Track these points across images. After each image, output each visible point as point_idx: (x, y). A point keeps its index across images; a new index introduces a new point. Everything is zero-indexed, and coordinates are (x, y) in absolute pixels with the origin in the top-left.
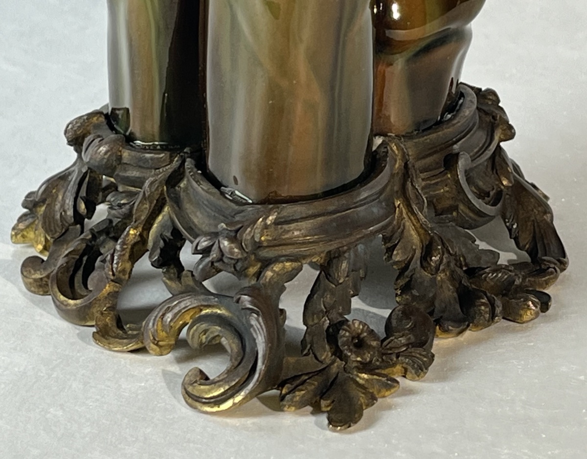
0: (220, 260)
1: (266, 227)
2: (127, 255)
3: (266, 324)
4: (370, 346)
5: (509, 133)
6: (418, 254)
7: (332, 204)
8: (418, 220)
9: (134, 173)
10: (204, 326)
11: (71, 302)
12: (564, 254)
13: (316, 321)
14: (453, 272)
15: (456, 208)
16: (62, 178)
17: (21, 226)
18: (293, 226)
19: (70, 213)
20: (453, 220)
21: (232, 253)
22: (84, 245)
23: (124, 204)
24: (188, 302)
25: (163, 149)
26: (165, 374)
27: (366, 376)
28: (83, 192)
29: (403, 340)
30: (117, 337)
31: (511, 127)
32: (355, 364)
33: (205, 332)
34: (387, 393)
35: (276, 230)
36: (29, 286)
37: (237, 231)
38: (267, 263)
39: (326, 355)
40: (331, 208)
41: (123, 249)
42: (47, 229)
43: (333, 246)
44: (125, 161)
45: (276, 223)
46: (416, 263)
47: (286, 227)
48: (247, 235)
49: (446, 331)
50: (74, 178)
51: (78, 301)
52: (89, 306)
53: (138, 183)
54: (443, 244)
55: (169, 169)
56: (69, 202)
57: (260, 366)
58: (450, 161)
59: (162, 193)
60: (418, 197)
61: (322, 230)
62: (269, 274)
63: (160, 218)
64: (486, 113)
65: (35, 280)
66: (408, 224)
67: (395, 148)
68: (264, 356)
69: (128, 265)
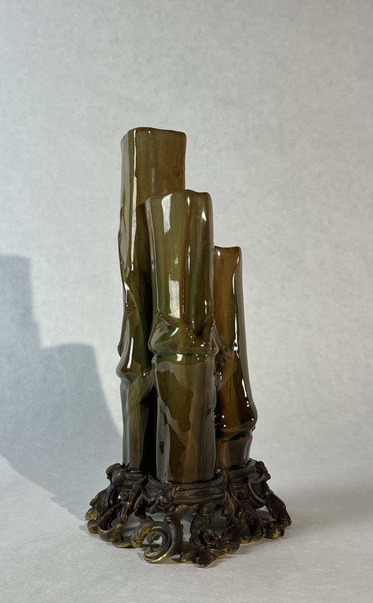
0: (159, 504)
1: (176, 491)
2: (126, 512)
3: (175, 526)
4: (215, 539)
5: (269, 477)
6: (234, 512)
7: (201, 486)
8: (233, 498)
9: (130, 483)
10: (153, 533)
11: (105, 531)
12: (290, 519)
13: (195, 531)
14: (247, 520)
15: (248, 498)
16: (104, 492)
17: (89, 512)
18: (186, 492)
19: (107, 504)
20: (247, 502)
21: (163, 501)
22: (111, 513)
23: (126, 495)
24: (147, 525)
25: (140, 473)
26: (138, 554)
27: (213, 550)
28: (112, 496)
29: (228, 538)
30: (122, 542)
31: (269, 475)
32: (209, 546)
33: (153, 534)
34: (222, 557)
35: (180, 493)
36: (90, 530)
37: (165, 493)
38: (176, 506)
39: (199, 543)
40: (200, 487)
41: (125, 510)
42: (99, 511)
43: (201, 500)
44: (127, 478)
45: (180, 490)
46: (233, 515)
47: (183, 492)
48: (169, 494)
49: (244, 539)
50: (109, 491)
51: (108, 531)
52: (111, 532)
53: (130, 487)
54: (243, 508)
55: (143, 479)
56: (106, 500)
57: (173, 543)
58: (246, 480)
59: (139, 489)
60: (234, 490)
61: (197, 494)
62: (177, 509)
63: (139, 499)
64: (259, 468)
65: (93, 527)
66: (230, 501)
67: (225, 473)
68: (174, 539)
69: (126, 516)
